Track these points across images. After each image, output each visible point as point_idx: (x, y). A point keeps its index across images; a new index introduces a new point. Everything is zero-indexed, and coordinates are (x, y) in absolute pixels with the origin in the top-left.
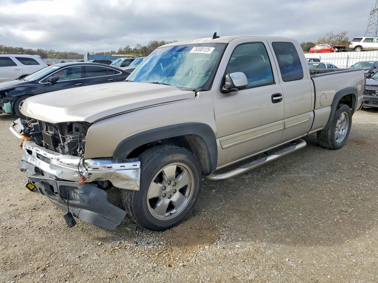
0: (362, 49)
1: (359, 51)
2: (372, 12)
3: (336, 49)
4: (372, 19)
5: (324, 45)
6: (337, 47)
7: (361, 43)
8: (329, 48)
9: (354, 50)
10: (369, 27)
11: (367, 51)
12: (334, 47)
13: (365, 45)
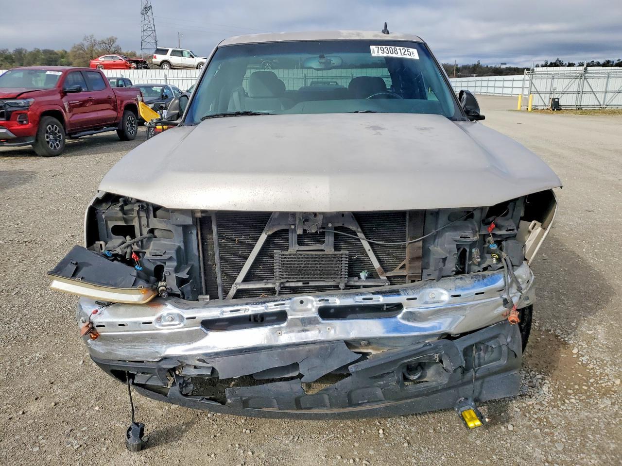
0: (172, 67)
1: (168, 68)
2: (143, 10)
3: (134, 65)
4: (146, 22)
5: (113, 57)
6: (135, 61)
7: (167, 57)
8: (123, 62)
9: (160, 66)
10: (145, 34)
11: (177, 69)
12: (129, 61)
13: (175, 60)
